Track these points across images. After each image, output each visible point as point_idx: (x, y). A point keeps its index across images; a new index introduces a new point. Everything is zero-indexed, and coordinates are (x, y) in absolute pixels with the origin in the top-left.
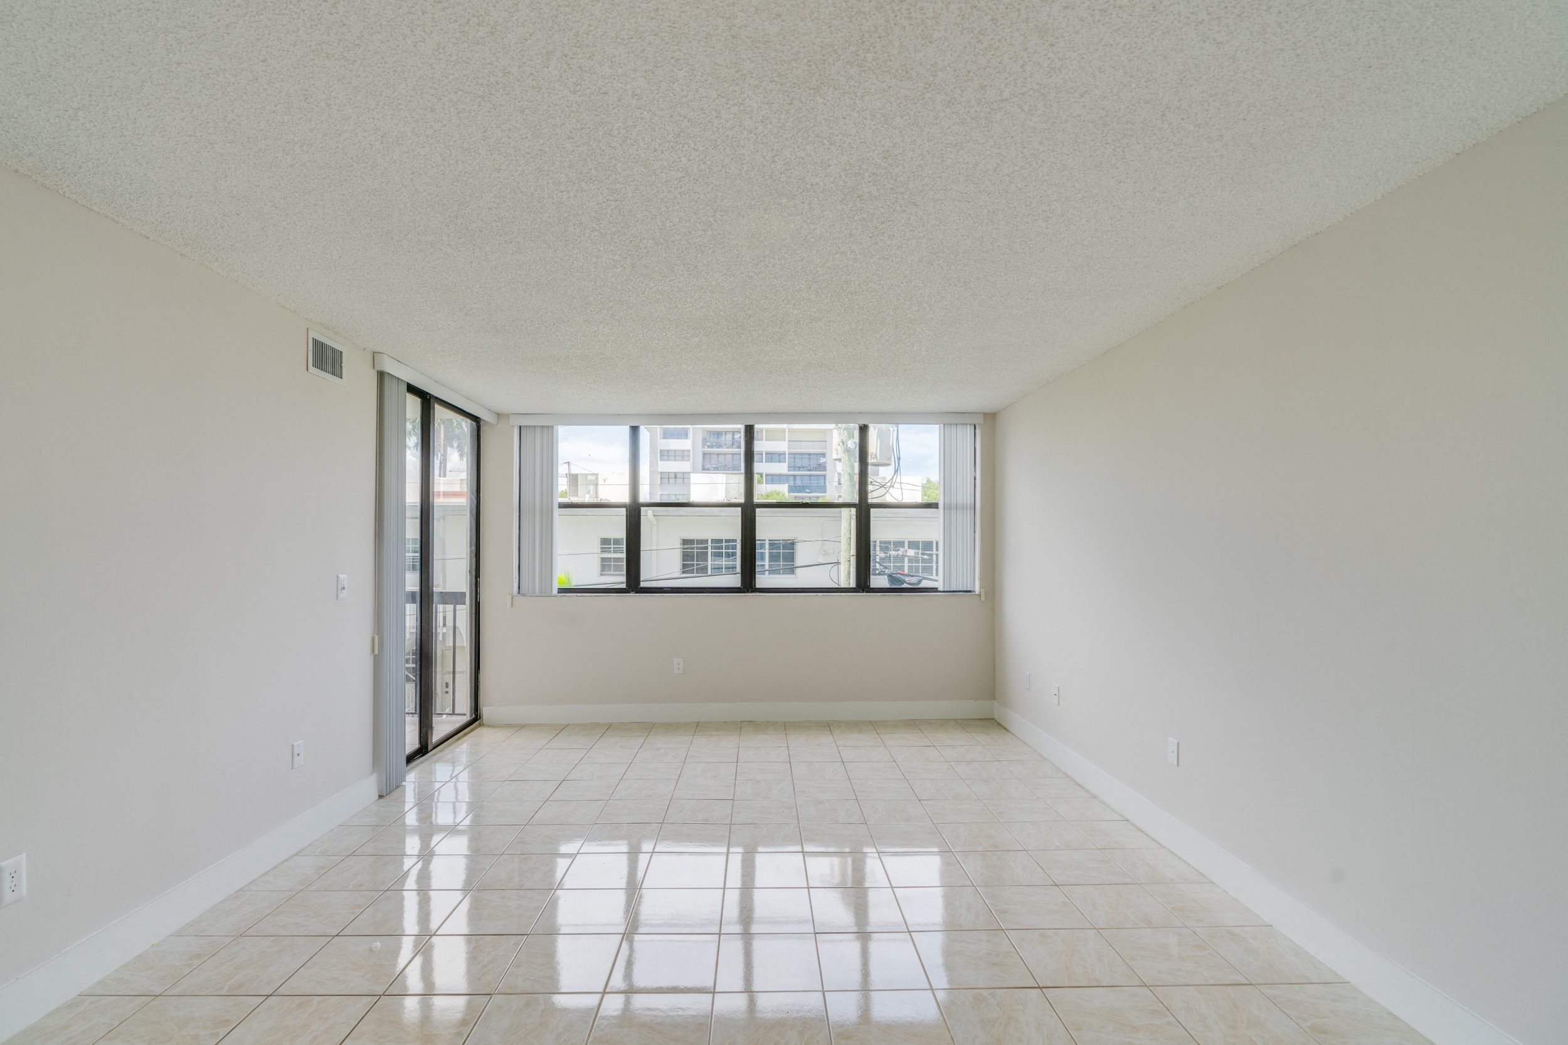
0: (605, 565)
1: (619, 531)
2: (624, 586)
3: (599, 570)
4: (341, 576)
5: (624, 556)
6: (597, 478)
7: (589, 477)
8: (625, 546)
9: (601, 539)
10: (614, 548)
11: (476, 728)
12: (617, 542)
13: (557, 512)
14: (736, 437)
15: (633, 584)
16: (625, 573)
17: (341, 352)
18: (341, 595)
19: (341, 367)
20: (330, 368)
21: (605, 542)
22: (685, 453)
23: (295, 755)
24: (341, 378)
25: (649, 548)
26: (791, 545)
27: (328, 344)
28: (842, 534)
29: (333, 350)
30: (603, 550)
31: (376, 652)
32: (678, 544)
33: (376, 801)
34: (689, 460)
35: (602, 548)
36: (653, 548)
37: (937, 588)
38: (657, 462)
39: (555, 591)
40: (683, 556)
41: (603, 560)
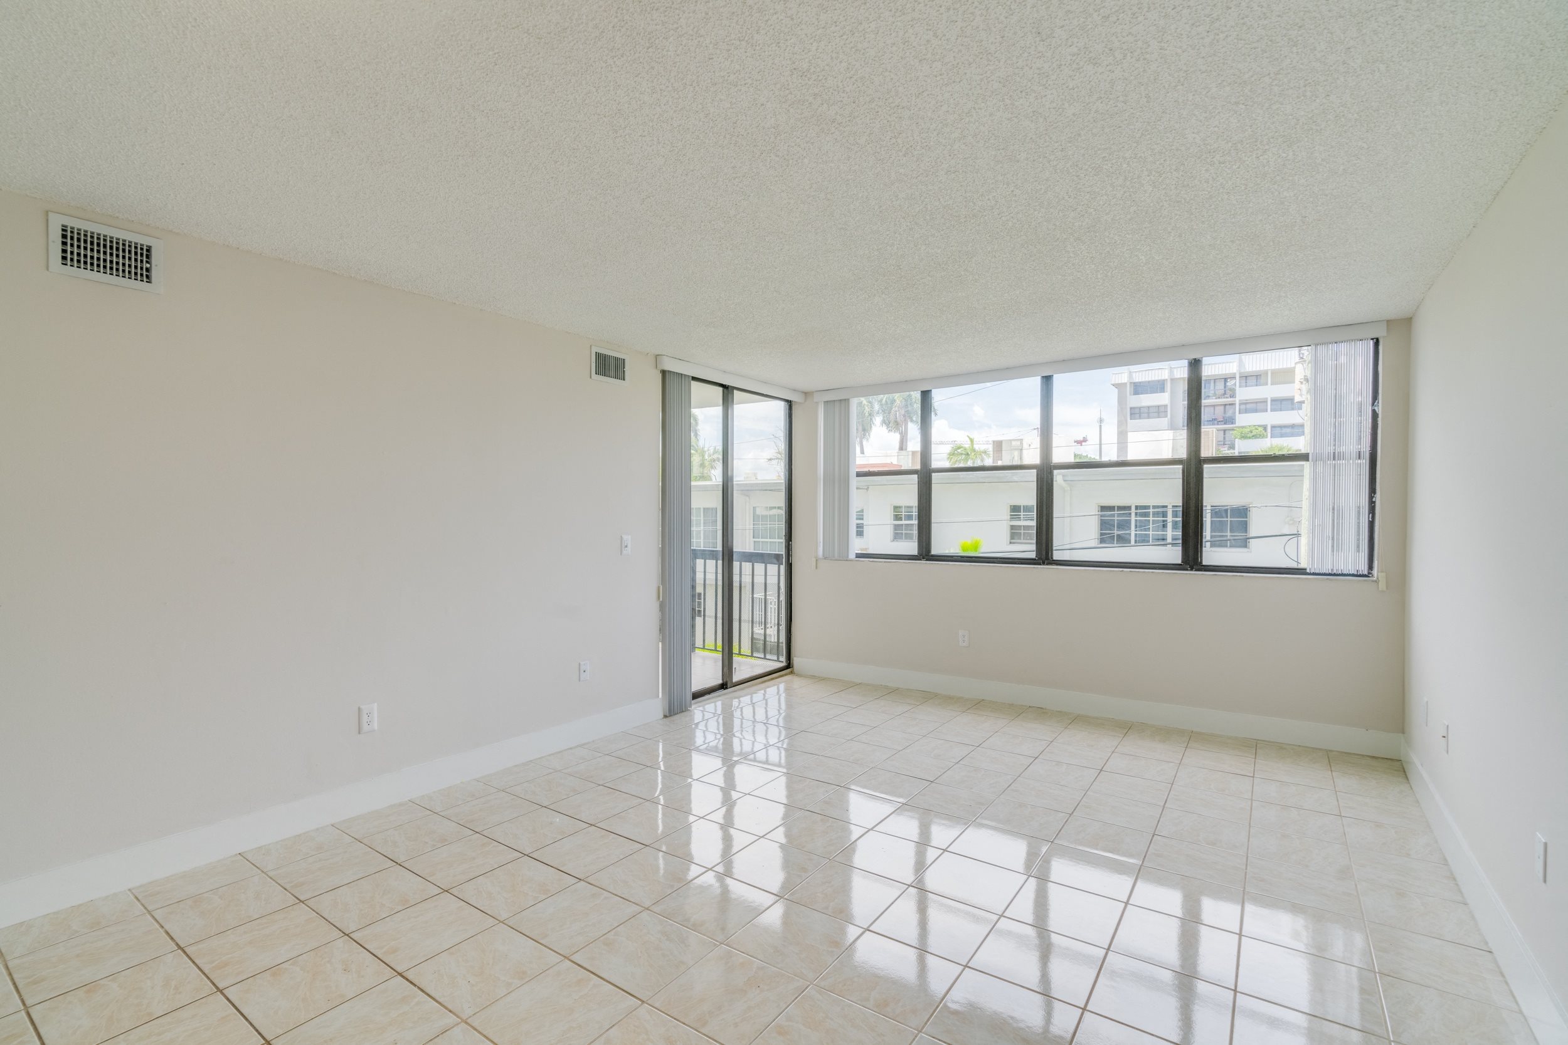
0: (1015, 534)
1: (1029, 498)
2: (1033, 555)
3: (1009, 539)
4: (625, 537)
5: (1034, 523)
6: (1022, 443)
7: (1014, 443)
8: (1035, 513)
9: (1011, 506)
10: (1023, 515)
11: (786, 675)
12: (1027, 509)
13: (854, 482)
14: (1228, 384)
15: (925, 553)
16: (1035, 541)
17: (624, 360)
18: (624, 552)
19: (624, 371)
20: (612, 373)
21: (1015, 509)
22: (1162, 409)
23: (582, 671)
24: (624, 380)
25: (1061, 515)
26: (1242, 512)
27: (611, 354)
28: (1304, 498)
29: (617, 359)
30: (1013, 518)
31: (661, 600)
32: (1095, 511)
33: (661, 719)
34: (1166, 416)
35: (1011, 515)
36: (1066, 515)
37: (1306, 569)
38: (1126, 421)
39: (852, 556)
40: (1101, 524)
41: (1012, 527)
